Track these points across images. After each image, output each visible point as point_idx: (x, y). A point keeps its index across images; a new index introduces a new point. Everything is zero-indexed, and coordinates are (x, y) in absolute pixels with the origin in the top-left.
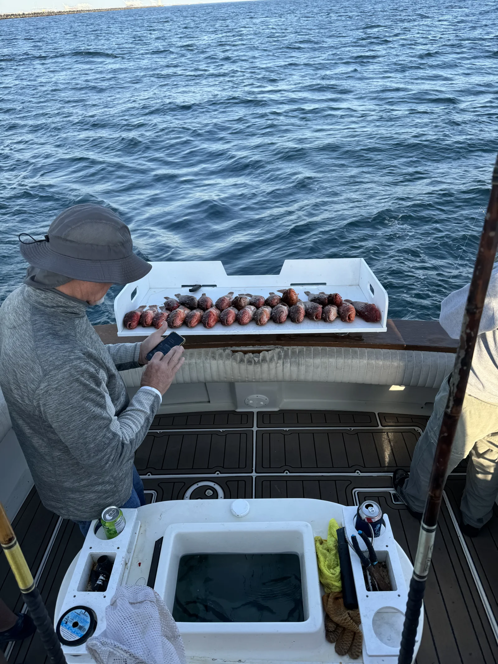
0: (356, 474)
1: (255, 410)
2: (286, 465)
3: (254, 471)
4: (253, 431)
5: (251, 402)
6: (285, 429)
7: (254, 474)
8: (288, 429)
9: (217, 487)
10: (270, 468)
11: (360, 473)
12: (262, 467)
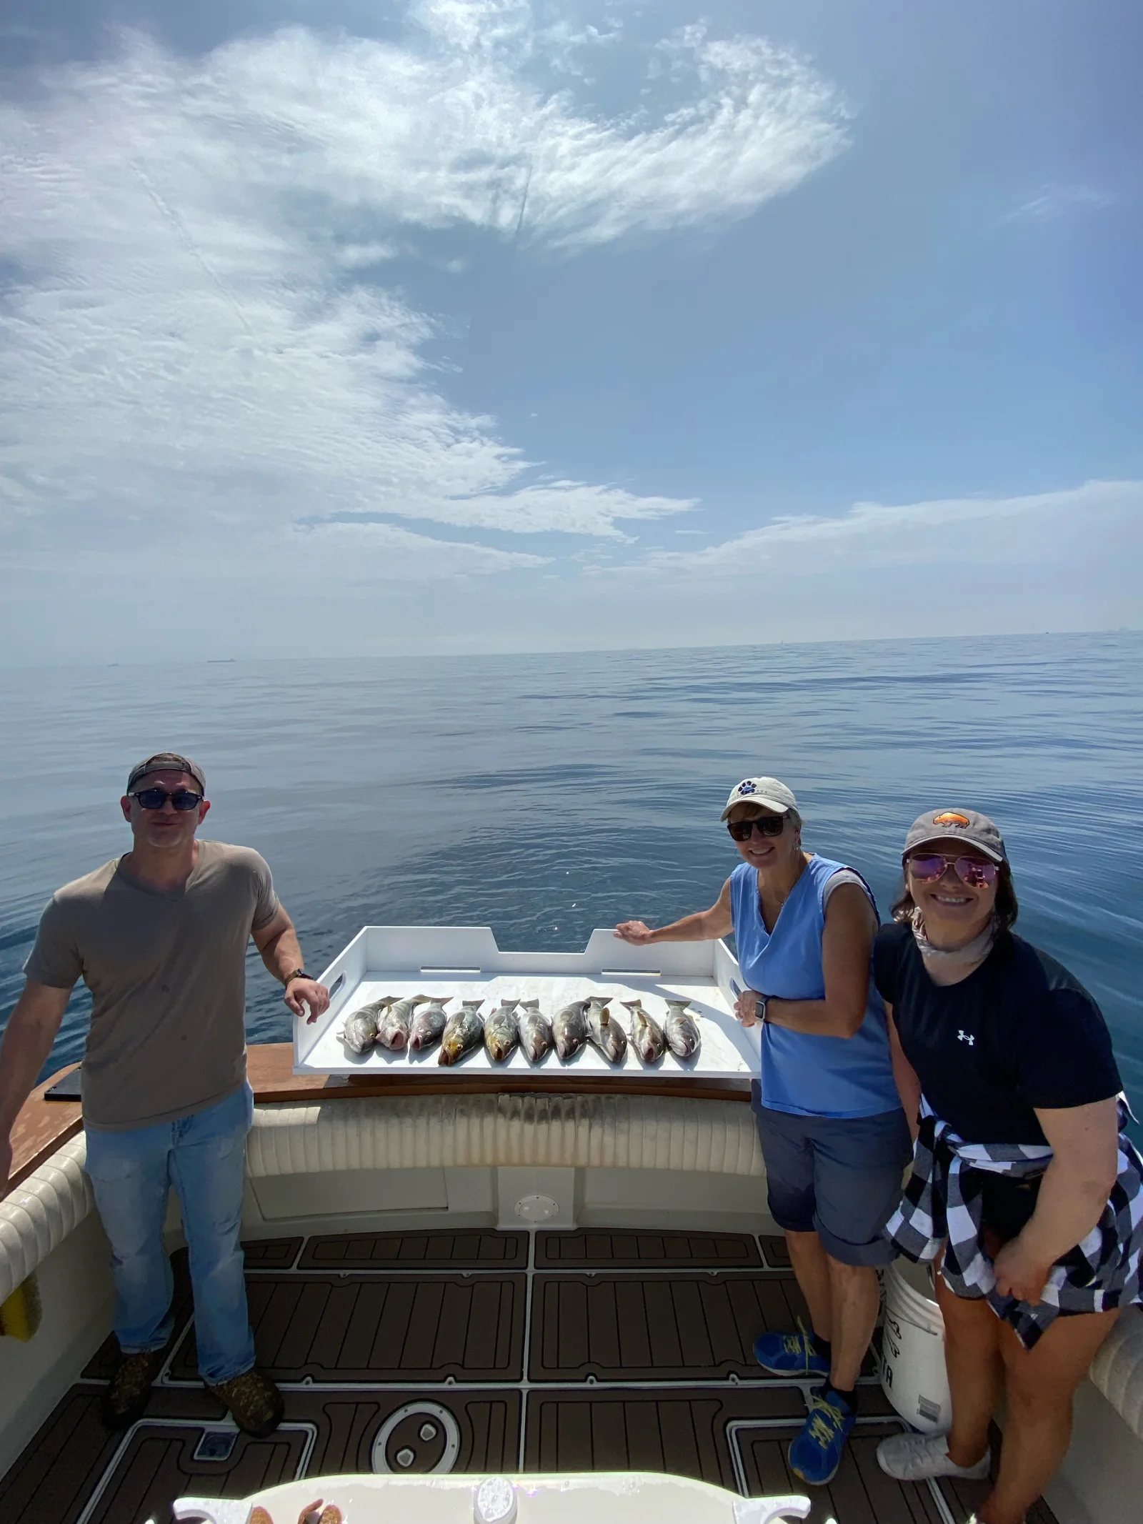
0: (729, 1384)
1: (533, 1227)
2: (589, 1362)
3: (525, 1377)
4: (526, 1276)
5: (526, 1208)
6: (588, 1272)
7: (525, 1385)
8: (593, 1272)
9: (446, 1419)
10: (558, 1367)
11: (737, 1380)
12: (543, 1366)
